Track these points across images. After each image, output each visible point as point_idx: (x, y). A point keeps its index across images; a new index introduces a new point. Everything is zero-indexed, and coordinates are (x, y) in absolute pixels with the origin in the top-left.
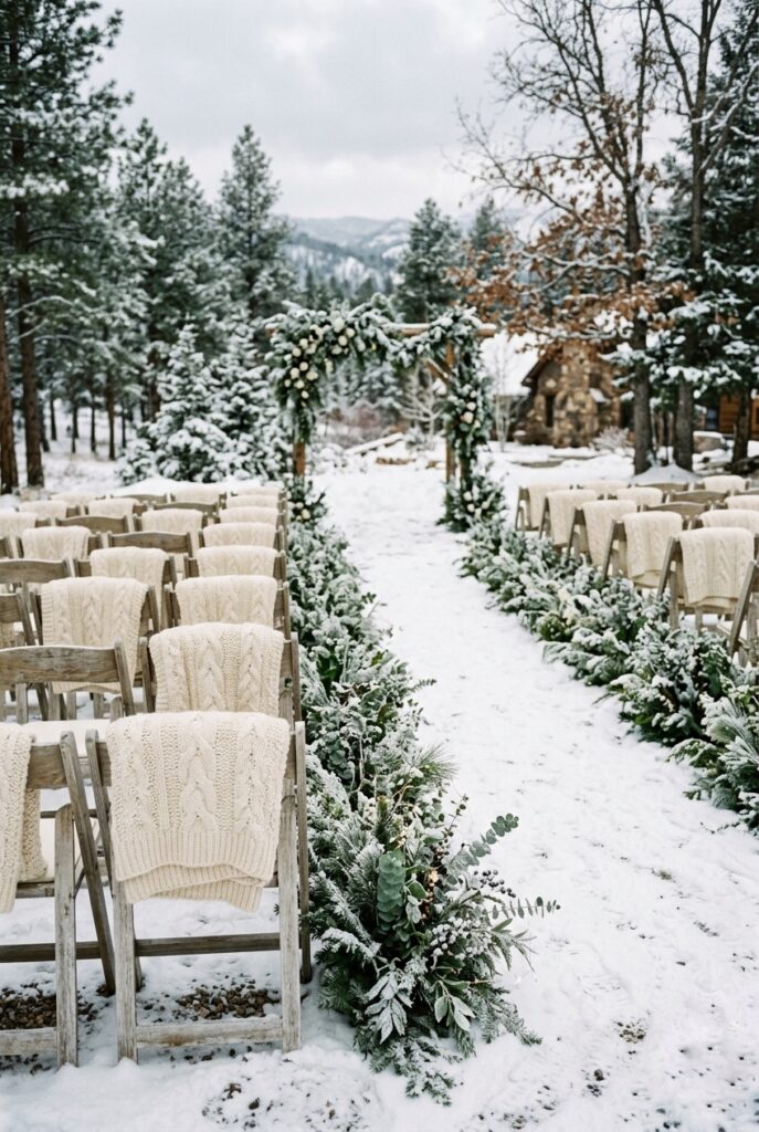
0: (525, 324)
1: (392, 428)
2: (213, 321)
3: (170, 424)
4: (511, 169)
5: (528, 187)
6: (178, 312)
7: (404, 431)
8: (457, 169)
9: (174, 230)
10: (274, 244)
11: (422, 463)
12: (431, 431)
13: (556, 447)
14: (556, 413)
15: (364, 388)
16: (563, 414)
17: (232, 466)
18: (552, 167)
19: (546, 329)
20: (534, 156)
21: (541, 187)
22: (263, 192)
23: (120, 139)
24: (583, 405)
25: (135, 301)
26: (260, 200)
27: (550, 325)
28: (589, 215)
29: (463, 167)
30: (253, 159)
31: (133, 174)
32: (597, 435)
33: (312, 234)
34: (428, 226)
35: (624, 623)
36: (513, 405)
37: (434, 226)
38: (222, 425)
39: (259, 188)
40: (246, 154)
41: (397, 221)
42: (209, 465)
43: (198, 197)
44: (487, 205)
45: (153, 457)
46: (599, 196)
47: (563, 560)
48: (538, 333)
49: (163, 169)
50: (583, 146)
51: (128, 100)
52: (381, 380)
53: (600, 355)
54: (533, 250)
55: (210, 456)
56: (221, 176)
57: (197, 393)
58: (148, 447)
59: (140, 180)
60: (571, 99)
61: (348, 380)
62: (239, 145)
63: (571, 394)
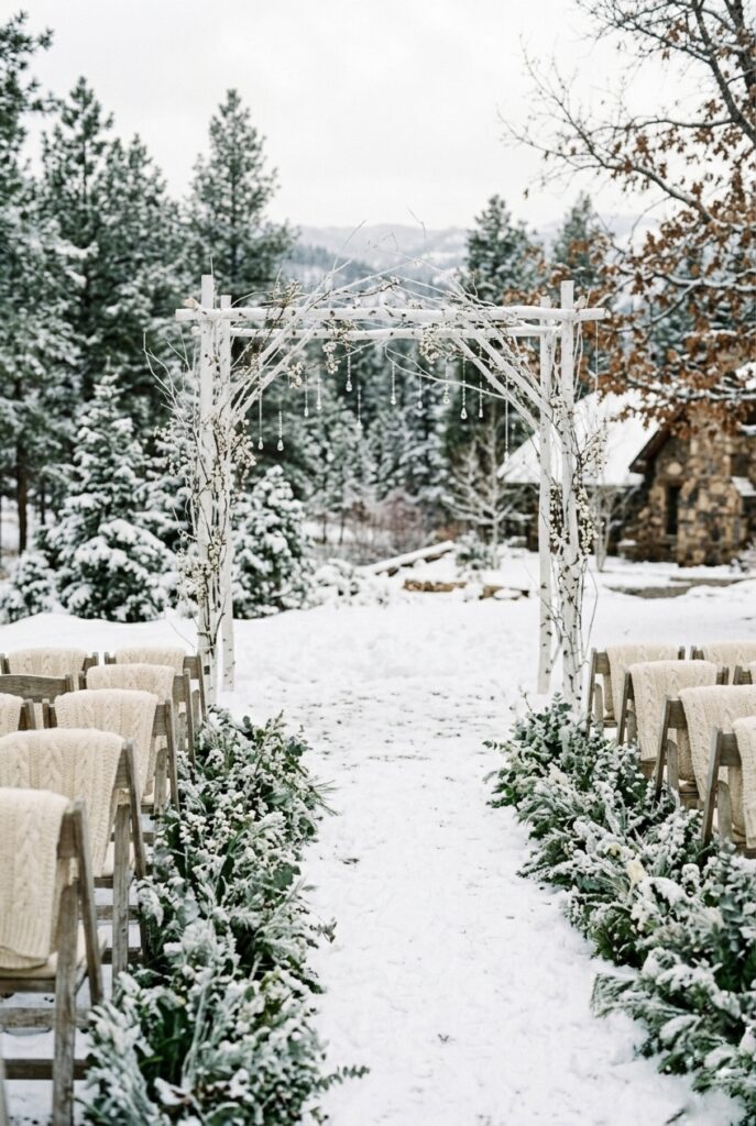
0: (624, 376)
1: (442, 533)
2: (176, 370)
3: (79, 528)
4: (603, 142)
5: (628, 167)
6: (126, 358)
7: (455, 537)
8: (522, 140)
9: (121, 237)
10: (268, 262)
11: (475, 589)
12: (495, 538)
13: (682, 565)
14: (682, 514)
15: (399, 473)
16: (692, 515)
17: (173, 593)
18: (665, 137)
19: (656, 385)
20: (638, 122)
21: (649, 169)
22: (254, 185)
23: (32, 98)
24: (722, 500)
25: (53, 339)
26: (248, 196)
27: (665, 379)
28: (720, 211)
29: (531, 136)
30: (241, 136)
31: (64, 156)
32: (743, 546)
33: (332, 249)
34: (494, 236)
35: (734, 947)
36: (618, 500)
37: (501, 236)
38: (160, 530)
39: (248, 178)
40: (229, 131)
41: (453, 231)
42: (136, 592)
43: (158, 191)
44: (580, 206)
45: (53, 578)
46: (737, 182)
47: (650, 792)
48: (647, 391)
49: (107, 150)
50: (711, 106)
51: (45, 42)
52: (425, 460)
53: (741, 426)
54: (636, 262)
55: (138, 578)
56: (193, 161)
57: (124, 480)
58: (46, 563)
59: (74, 165)
60: (693, 38)
61: (379, 459)
62: (221, 119)
63: (704, 484)
